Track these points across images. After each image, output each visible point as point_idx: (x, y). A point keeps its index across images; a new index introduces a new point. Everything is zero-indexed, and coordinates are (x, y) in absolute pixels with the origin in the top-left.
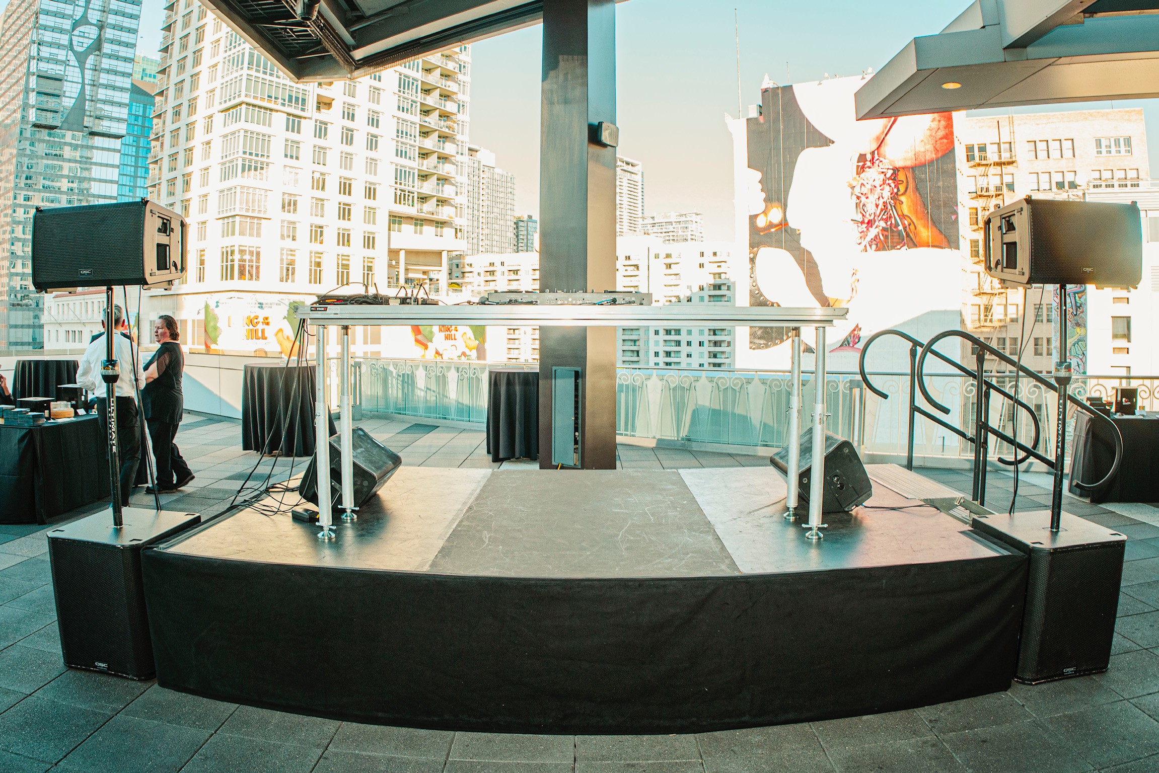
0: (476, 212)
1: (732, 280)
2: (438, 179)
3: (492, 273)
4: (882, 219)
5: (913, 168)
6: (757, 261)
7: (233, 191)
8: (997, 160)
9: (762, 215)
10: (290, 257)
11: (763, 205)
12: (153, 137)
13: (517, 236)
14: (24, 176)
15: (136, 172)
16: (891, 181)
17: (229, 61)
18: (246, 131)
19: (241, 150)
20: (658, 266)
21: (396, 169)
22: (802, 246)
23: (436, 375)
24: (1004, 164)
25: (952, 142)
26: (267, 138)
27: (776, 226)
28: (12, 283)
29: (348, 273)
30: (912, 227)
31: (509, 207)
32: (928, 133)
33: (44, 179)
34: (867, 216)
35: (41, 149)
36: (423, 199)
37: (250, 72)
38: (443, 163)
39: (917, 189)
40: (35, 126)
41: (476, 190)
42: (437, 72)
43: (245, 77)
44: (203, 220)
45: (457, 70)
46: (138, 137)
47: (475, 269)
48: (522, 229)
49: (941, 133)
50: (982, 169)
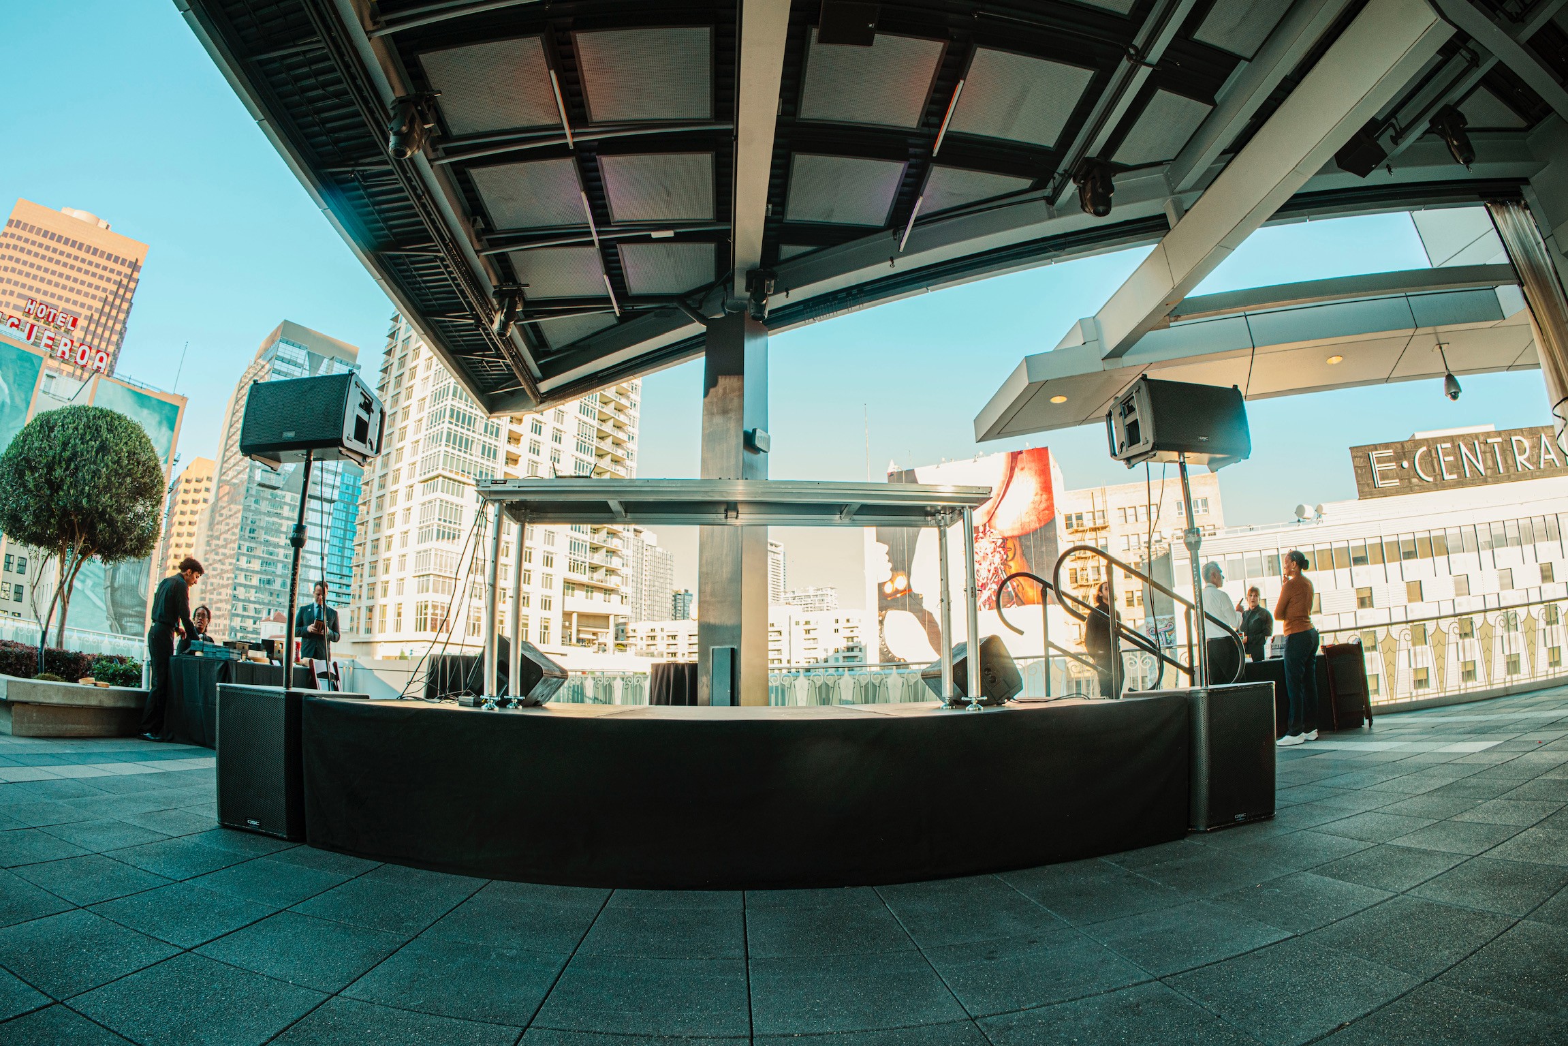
0: (639, 585)
1: (863, 644)
2: (607, 552)
3: (653, 638)
4: (994, 582)
5: (1019, 537)
6: (885, 622)
7: (429, 552)
8: (1092, 525)
9: (890, 583)
10: (476, 614)
11: (890, 573)
12: (360, 501)
13: (675, 608)
14: (248, 529)
15: (345, 534)
16: (1001, 549)
17: (429, 438)
18: (441, 501)
19: (437, 517)
20: (799, 631)
21: (571, 542)
22: (924, 608)
23: (603, 684)
24: (1098, 529)
25: (1053, 513)
26: (459, 508)
27: (902, 592)
28: (232, 624)
29: (527, 631)
30: (1020, 588)
31: (668, 581)
32: (1032, 506)
33: (265, 533)
34: (981, 580)
35: (264, 506)
36: (594, 568)
37: (447, 449)
38: (612, 538)
39: (1023, 554)
40: (260, 485)
41: (640, 566)
42: (608, 458)
43: (442, 453)
44: (401, 577)
45: (625, 457)
46: (348, 504)
47: (638, 634)
48: (680, 601)
49: (1043, 506)
50: (1080, 535)
